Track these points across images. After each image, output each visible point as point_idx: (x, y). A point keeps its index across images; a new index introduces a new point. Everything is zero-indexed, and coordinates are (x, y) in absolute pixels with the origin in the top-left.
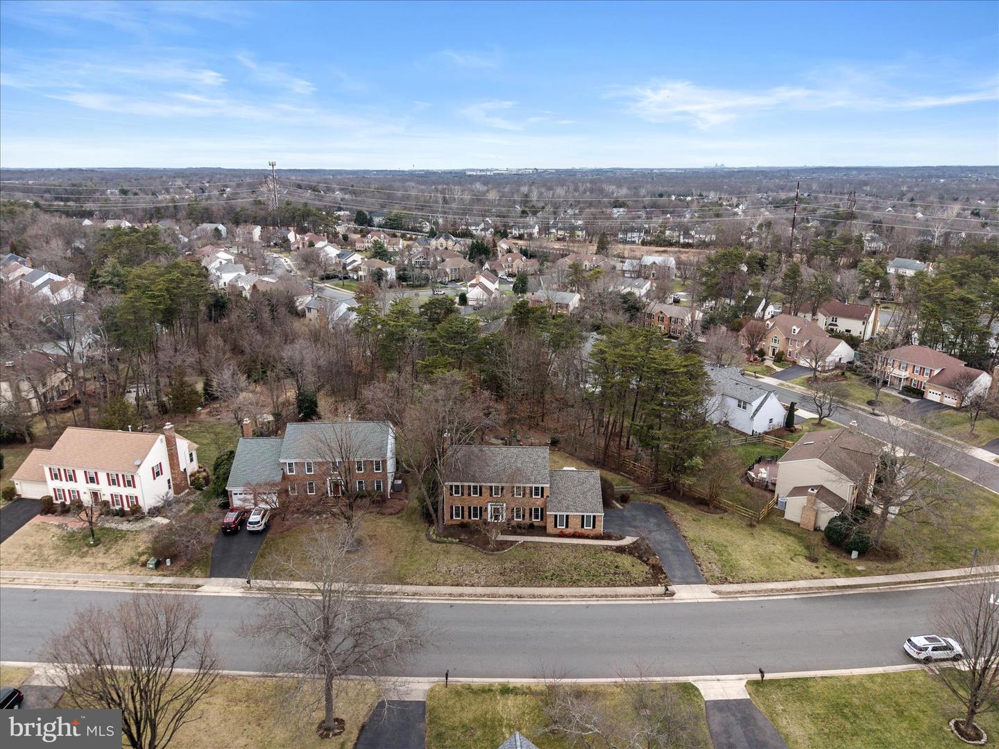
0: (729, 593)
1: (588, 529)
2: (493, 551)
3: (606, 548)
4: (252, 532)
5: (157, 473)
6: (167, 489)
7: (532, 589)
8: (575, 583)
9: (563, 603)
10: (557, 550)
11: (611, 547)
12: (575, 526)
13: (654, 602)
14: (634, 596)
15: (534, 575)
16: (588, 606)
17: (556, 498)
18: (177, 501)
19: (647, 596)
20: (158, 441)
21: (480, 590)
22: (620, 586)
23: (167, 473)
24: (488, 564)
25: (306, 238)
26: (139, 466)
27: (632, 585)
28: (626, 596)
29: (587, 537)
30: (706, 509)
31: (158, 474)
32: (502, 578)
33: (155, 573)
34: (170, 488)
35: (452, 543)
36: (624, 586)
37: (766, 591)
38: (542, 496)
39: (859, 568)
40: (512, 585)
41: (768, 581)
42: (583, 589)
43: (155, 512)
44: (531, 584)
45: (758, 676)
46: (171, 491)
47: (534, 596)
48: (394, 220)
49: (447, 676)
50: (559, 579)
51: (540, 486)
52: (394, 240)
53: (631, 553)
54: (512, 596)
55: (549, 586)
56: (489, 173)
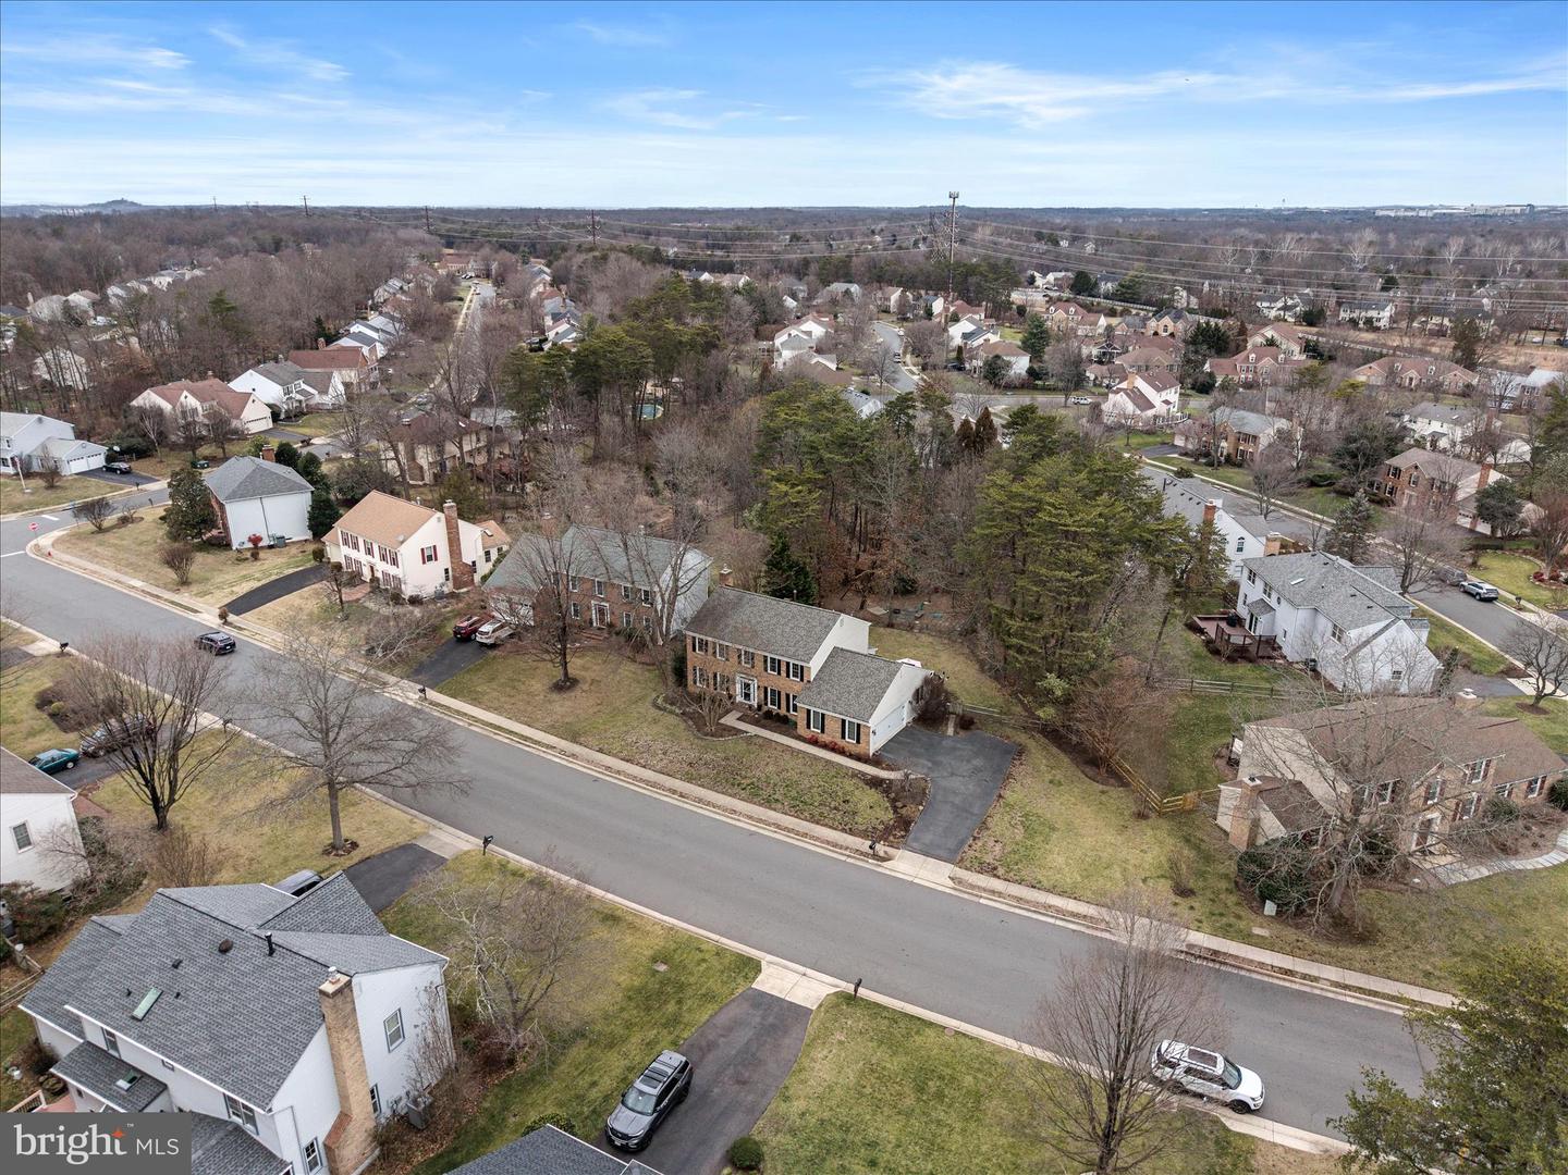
0: (973, 887)
1: (849, 742)
2: (707, 735)
3: (856, 774)
4: (482, 644)
5: (429, 556)
6: (443, 580)
7: (710, 792)
8: (768, 803)
9: (729, 821)
10: (787, 757)
11: (864, 774)
12: (832, 733)
13: (849, 860)
14: (828, 843)
15: (729, 779)
16: (752, 834)
17: (818, 687)
18: (452, 595)
19: (847, 848)
20: (434, 520)
21: (648, 774)
22: (826, 825)
23: (444, 559)
24: (688, 746)
25: (952, 309)
26: (402, 542)
27: (844, 830)
28: (817, 839)
29: (842, 752)
30: (1091, 773)
31: (430, 558)
32: (687, 768)
33: (363, 660)
34: (447, 579)
35: (671, 712)
36: (830, 827)
37: (1037, 904)
38: (802, 680)
39: (1257, 931)
40: (690, 780)
41: (1062, 894)
42: (772, 813)
43: (415, 601)
44: (714, 786)
45: (850, 988)
46: (450, 584)
47: (700, 801)
48: (1128, 287)
49: (486, 842)
50: (755, 793)
51: (800, 663)
52: (1092, 317)
53: (886, 792)
54: (674, 792)
55: (733, 796)
56: (1422, 214)
